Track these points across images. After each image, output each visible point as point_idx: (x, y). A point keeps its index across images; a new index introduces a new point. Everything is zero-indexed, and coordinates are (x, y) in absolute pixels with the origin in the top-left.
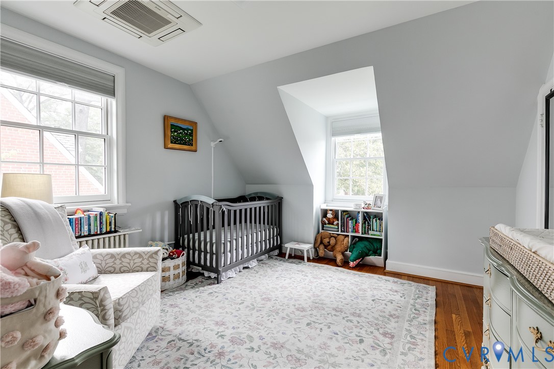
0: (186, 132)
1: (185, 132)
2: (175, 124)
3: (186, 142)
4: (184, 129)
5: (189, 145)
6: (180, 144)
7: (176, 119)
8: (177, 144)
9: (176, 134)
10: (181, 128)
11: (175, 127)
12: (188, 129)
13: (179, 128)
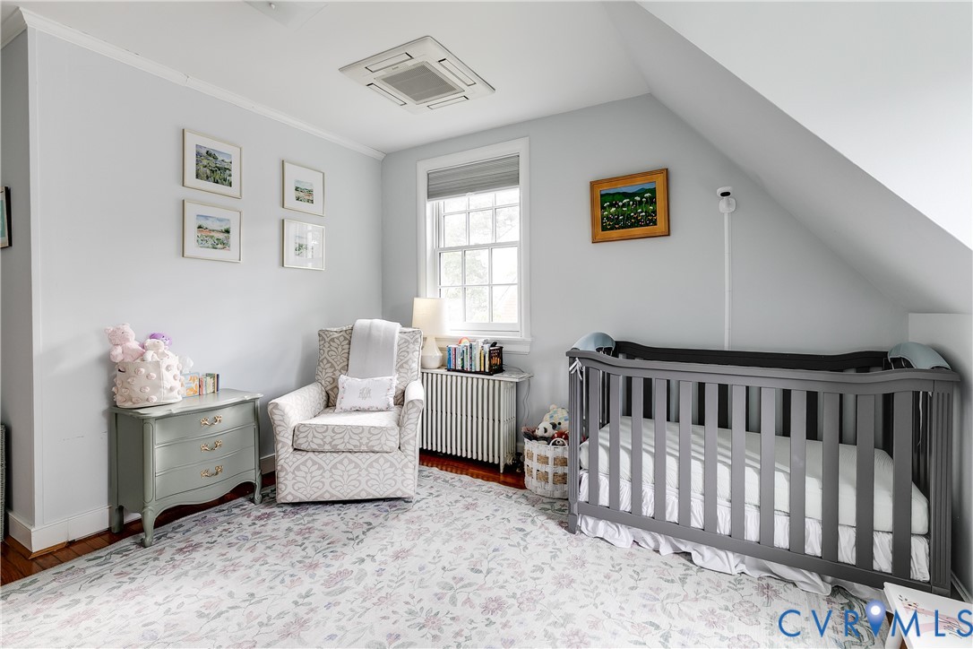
0: (638, 198)
1: (634, 201)
2: (611, 192)
3: (640, 221)
4: (630, 196)
5: (648, 225)
6: (623, 228)
7: (610, 181)
8: (616, 229)
9: (613, 209)
10: (625, 195)
11: (611, 198)
12: (641, 193)
13: (618, 197)
